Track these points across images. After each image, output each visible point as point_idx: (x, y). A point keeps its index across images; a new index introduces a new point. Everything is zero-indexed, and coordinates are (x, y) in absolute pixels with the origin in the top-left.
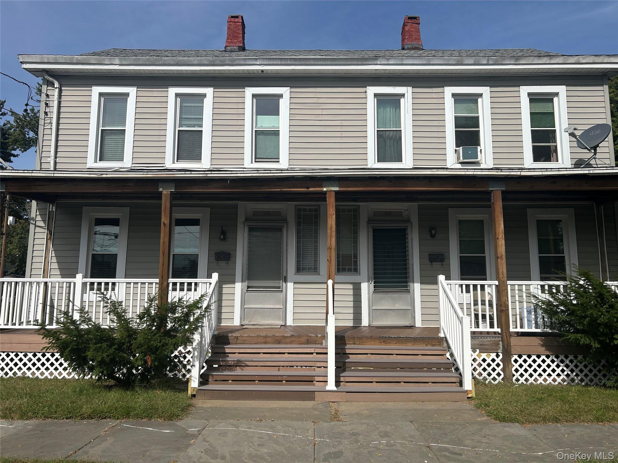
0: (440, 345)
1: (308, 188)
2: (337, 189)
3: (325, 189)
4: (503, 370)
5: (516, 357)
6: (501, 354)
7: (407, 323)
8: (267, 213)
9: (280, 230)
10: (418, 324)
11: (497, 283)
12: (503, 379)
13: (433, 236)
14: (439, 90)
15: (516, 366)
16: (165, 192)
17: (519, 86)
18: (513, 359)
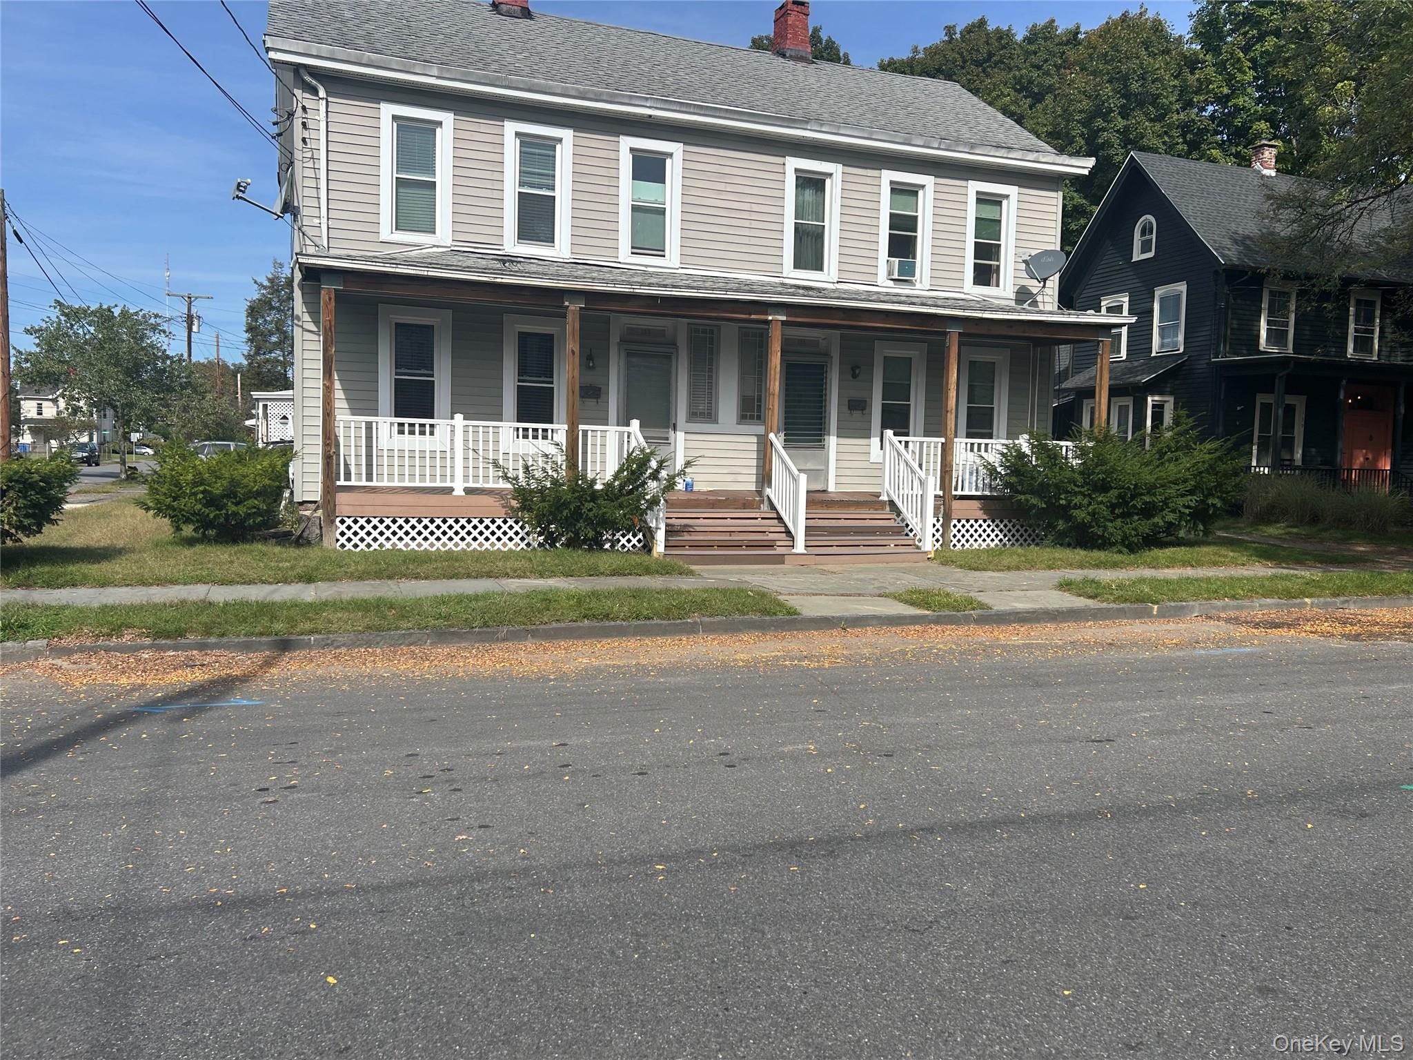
0: (882, 509)
1: (750, 314)
2: (784, 318)
3: (770, 318)
4: (942, 536)
5: (955, 522)
6: (941, 519)
7: (819, 487)
8: (647, 332)
9: (668, 357)
10: (831, 488)
11: (943, 440)
12: (941, 545)
13: (854, 376)
14: (875, 173)
15: (955, 531)
16: (572, 307)
17: (967, 180)
18: (952, 524)
